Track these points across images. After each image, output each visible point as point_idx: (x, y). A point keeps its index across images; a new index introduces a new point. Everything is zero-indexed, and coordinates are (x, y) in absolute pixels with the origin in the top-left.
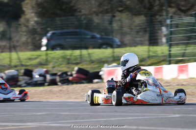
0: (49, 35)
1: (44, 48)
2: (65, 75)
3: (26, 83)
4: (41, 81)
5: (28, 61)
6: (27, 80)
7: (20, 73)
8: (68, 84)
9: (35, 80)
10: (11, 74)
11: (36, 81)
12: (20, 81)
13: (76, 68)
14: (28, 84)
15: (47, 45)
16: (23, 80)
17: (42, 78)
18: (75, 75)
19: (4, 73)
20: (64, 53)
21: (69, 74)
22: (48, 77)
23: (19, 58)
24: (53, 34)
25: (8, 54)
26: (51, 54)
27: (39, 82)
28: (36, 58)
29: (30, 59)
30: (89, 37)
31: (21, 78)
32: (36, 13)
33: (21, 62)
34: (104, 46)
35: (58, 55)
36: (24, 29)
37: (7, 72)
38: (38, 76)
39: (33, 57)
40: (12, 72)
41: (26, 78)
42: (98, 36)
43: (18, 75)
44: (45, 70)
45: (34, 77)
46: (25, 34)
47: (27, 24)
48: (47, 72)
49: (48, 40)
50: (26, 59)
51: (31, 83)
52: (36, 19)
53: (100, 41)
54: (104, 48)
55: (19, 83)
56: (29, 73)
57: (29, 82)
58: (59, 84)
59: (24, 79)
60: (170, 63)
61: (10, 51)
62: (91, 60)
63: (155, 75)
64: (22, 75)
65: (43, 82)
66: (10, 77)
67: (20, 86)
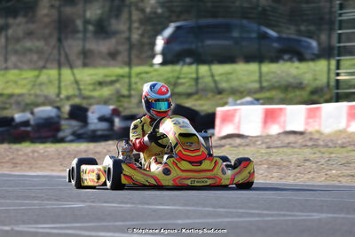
3: (74, 134)
4: (103, 130)
5: (98, 87)
6: (76, 128)
7: (62, 112)
9: (91, 127)
10: (44, 115)
11: (94, 131)
12: (64, 131)
14: (79, 137)
15: (164, 53)
16: (68, 127)
17: (104, 125)
19: (32, 113)
22: (117, 122)
23: (77, 82)
24: (178, 28)
25: (53, 73)
26: (147, 73)
27: (99, 133)
28: (112, 83)
29: (101, 84)
30: (254, 35)
31: (64, 123)
33: (79, 89)
34: (286, 57)
35: (160, 75)
36: (136, 15)
37: (37, 110)
38: (96, 121)
39: (108, 79)
40: (46, 111)
41: (74, 123)
42: (272, 33)
43: (59, 117)
44: (112, 107)
45: (89, 121)
46: (137, 25)
47: (141, 5)
48: (116, 112)
49: (168, 42)
50: (94, 84)
51: (85, 133)
53: (276, 45)
54: (286, 61)
55: (61, 134)
56: (79, 113)
57: (81, 131)
60: (338, 99)
61: (60, 66)
62: (217, 87)
63: (307, 124)
64: (66, 116)
65: (106, 133)
66: (42, 121)
67: (62, 140)
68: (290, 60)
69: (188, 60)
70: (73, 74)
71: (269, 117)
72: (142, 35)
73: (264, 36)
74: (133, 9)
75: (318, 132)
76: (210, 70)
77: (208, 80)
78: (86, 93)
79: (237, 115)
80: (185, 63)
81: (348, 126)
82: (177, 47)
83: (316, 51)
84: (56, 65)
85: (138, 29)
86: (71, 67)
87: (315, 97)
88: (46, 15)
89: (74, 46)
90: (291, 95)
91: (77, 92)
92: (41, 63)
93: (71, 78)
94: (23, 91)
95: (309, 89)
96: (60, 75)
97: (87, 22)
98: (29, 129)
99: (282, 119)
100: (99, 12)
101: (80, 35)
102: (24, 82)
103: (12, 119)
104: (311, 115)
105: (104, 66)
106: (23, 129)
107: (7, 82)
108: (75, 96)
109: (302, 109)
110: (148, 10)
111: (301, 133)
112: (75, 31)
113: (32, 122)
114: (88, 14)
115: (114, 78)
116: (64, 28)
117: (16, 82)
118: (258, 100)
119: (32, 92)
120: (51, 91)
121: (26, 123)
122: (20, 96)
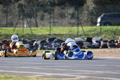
0: (102, 16)
1: (98, 25)
2: (112, 42)
3: (88, 46)
4: (97, 45)
6: (88, 44)
8: (115, 48)
9: (93, 44)
11: (94, 45)
12: (84, 45)
14: (89, 47)
17: (98, 44)
18: (119, 42)
19: (75, 40)
20: (112, 28)
21: (115, 41)
22: (102, 43)
24: (104, 15)
27: (96, 46)
28: (94, 31)
29: (90, 31)
31: (84, 43)
32: (94, 2)
33: (84, 33)
35: (108, 29)
36: (86, 12)
38: (95, 42)
39: (92, 30)
40: (79, 39)
41: (88, 43)
44: (100, 38)
45: (93, 42)
48: (101, 40)
50: (88, 31)
52: (93, 6)
55: (84, 46)
56: (89, 40)
57: (90, 45)
58: (109, 47)
59: (86, 44)
61: (78, 26)
64: (85, 41)
65: (98, 46)
66: (78, 42)
67: (84, 48)
70: (82, 28)
80: (106, 26)
82: (104, 21)
86: (82, 26)
88: (56, 12)
91: (84, 34)
96: (78, 28)
101: (67, 18)
107: (61, 30)
114: (69, 12)
117: (63, 31)
119: (69, 33)
122: (66, 34)
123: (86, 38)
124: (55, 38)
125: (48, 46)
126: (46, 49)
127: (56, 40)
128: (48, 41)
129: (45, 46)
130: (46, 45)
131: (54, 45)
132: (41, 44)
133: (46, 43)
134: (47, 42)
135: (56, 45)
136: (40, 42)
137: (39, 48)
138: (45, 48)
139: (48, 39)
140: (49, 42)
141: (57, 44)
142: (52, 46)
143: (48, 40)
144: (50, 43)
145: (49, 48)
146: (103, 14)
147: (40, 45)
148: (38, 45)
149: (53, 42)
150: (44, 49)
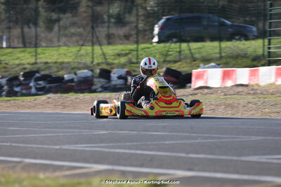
3: (102, 87)
5: (118, 57)
6: (104, 83)
7: (95, 73)
9: (113, 83)
10: (83, 75)
11: (115, 85)
12: (95, 85)
13: (164, 69)
14: (105, 89)
15: (159, 35)
16: (99, 82)
17: (121, 81)
19: (75, 74)
20: (165, 47)
22: (129, 79)
23: (104, 54)
24: (168, 20)
25: (89, 48)
26: (148, 48)
27: (118, 86)
28: (126, 54)
29: (119, 55)
30: (216, 24)
31: (95, 80)
33: (106, 59)
34: (237, 37)
35: (157, 49)
37: (78, 72)
38: (116, 79)
39: (124, 52)
40: (85, 73)
41: (102, 80)
42: (228, 22)
43: (92, 76)
44: (126, 70)
45: (112, 79)
46: (142, 18)
47: (144, 5)
48: (128, 73)
49: (162, 29)
50: (114, 55)
51: (109, 87)
54: (237, 40)
55: (94, 87)
56: (105, 74)
57: (106, 86)
60: (269, 64)
61: (93, 44)
62: (193, 57)
63: (250, 80)
65: (122, 86)
66: (81, 79)
67: (95, 91)
68: (240, 39)
69: (174, 40)
70: (102, 49)
71: (226, 76)
72: (145, 25)
73: (223, 24)
74: (139, 7)
75: (257, 85)
76: (189, 46)
77: (187, 52)
78: (110, 61)
79: (206, 74)
80: (172, 42)
81: (276, 81)
82: (168, 32)
83: (256, 34)
84: (90, 44)
85: (143, 20)
86: (101, 45)
87: (255, 63)
89: (102, 31)
90: (240, 61)
91: (104, 61)
92: (81, 43)
93: (101, 52)
94: (70, 60)
95: (251, 58)
96: (93, 50)
97: (110, 16)
98: (73, 84)
99: (234, 77)
100: (118, 9)
101: (106, 24)
102: (70, 54)
103: (63, 78)
104: (253, 75)
105: (121, 44)
106: (70, 84)
107: (59, 55)
108: (102, 63)
109: (247, 71)
110: (149, 8)
111: (246, 86)
112: (103, 22)
113: (75, 80)
114: (111, 11)
115: (128, 52)
116: (96, 20)
117: (65, 55)
118: (219, 65)
119: (75, 61)
120: (88, 60)
121: (72, 80)
122: (68, 63)
123: (98, 71)
124: (37, 72)
125: (24, 87)
126: (19, 94)
127: (37, 75)
128: (22, 79)
129: (17, 89)
130: (18, 86)
131: (35, 86)
132: (7, 84)
133: (18, 83)
134: (19, 80)
135: (38, 86)
136: (7, 80)
137: (4, 93)
138: (17, 92)
139: (22, 73)
140: (24, 80)
141: (40, 85)
142: (31, 88)
143: (24, 76)
144: (27, 82)
145: (24, 91)
146: (165, 18)
147: (6, 88)
148: (3, 87)
149: (33, 80)
150: (15, 94)
